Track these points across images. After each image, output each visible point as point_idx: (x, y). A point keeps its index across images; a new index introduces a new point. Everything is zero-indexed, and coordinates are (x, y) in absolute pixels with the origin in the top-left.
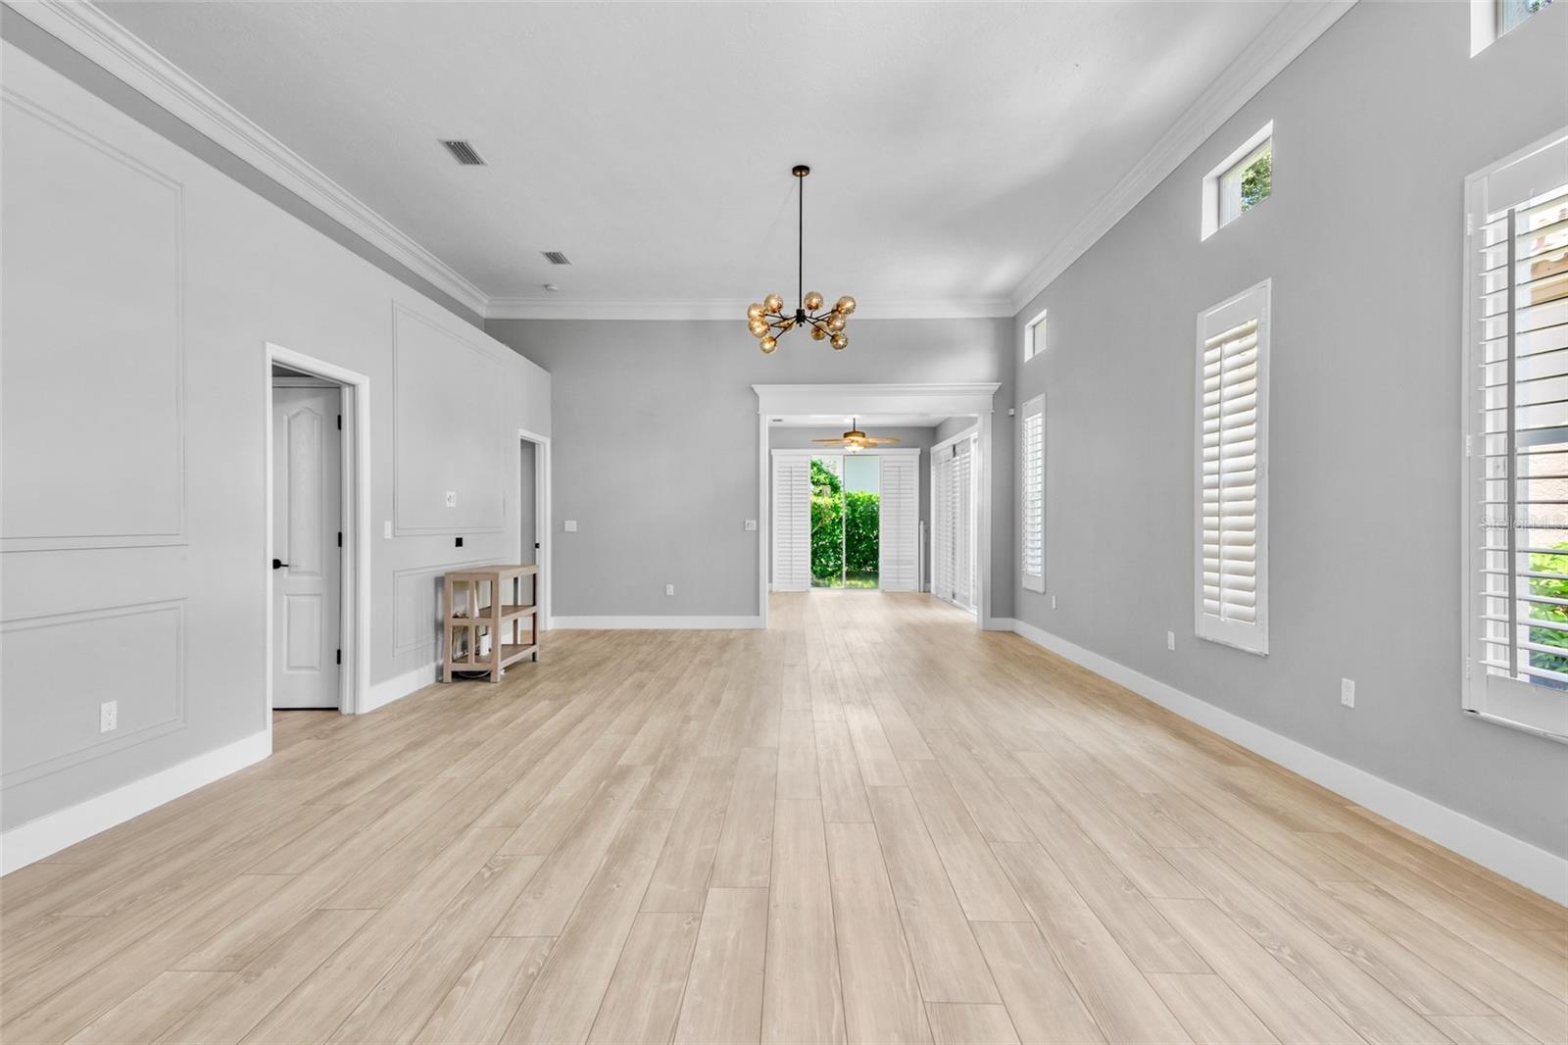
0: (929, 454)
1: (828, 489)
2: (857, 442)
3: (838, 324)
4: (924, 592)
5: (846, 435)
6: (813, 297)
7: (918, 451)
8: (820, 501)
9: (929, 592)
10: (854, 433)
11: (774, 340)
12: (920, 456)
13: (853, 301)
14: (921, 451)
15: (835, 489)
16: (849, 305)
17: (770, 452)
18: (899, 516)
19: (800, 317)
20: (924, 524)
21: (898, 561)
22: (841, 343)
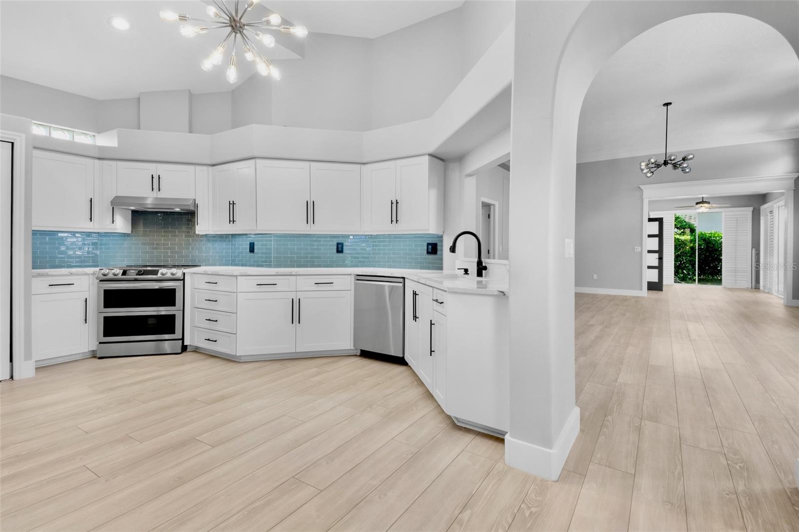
0: (760, 210)
1: (688, 231)
2: (704, 206)
3: (685, 165)
4: (755, 289)
5: (697, 203)
6: (672, 156)
7: (751, 209)
8: (683, 238)
9: (759, 289)
10: (703, 202)
11: (653, 172)
12: (753, 211)
13: (693, 154)
14: (754, 209)
15: (693, 231)
16: (691, 156)
17: (649, 213)
18: (736, 245)
19: (666, 163)
20: (756, 250)
21: (736, 270)
22: (687, 170)
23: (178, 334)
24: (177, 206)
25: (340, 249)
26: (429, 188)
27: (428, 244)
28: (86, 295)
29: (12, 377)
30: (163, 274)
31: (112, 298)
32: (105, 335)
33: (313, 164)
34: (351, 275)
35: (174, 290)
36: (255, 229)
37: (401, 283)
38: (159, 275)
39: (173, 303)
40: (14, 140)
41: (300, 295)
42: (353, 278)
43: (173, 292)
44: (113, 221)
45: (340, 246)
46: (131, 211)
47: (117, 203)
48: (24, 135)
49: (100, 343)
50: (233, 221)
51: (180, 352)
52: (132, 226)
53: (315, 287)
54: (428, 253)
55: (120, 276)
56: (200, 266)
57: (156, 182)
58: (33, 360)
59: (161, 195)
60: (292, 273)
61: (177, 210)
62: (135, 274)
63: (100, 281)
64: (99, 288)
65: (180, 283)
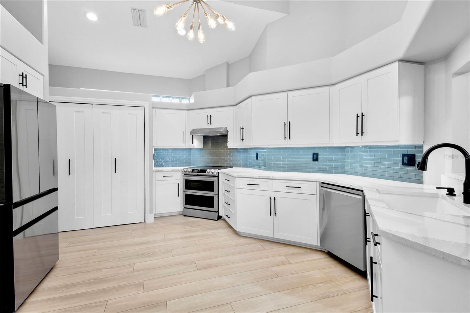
23: (215, 209)
24: (218, 132)
25: (315, 158)
26: (399, 96)
27: (404, 155)
28: (179, 182)
29: (145, 222)
30: (208, 173)
31: (189, 184)
32: (186, 204)
33: (289, 93)
34: (316, 182)
35: (213, 182)
36: (251, 144)
37: (361, 195)
38: (206, 173)
39: (212, 190)
40: (144, 105)
41: (276, 195)
42: (318, 184)
43: (212, 183)
44: (193, 142)
45: (316, 155)
46: (203, 137)
47: (194, 132)
48: (148, 103)
49: (185, 208)
50: (242, 140)
51: (217, 219)
52: (204, 145)
53: (287, 190)
54: (403, 164)
55: (191, 173)
56: (232, 167)
57: (209, 119)
58: (154, 214)
59: (212, 126)
60: (270, 178)
61: (218, 134)
62: (196, 172)
63: (184, 175)
64: (183, 178)
65: (216, 179)
